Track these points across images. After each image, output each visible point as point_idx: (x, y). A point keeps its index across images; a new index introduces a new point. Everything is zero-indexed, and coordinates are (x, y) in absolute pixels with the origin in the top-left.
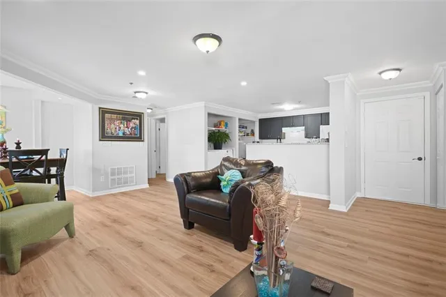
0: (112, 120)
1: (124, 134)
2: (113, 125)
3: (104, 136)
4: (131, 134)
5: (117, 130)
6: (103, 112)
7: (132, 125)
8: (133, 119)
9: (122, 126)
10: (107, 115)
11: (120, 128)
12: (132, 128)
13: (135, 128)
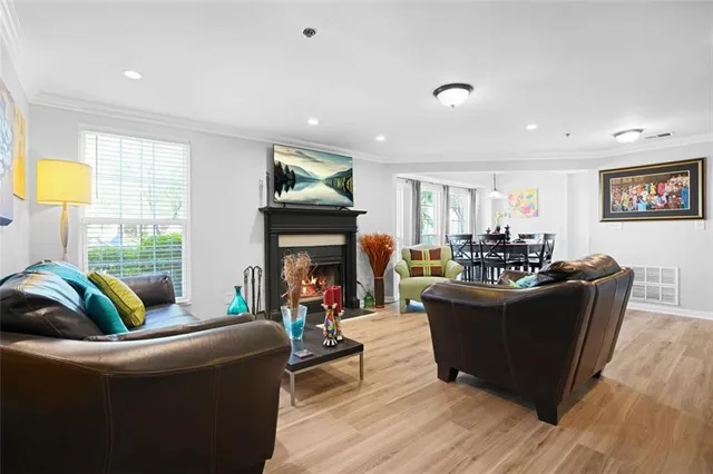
0: (623, 187)
1: (648, 207)
2: (625, 194)
3: (609, 214)
4: (666, 206)
5: (635, 202)
6: (607, 177)
7: (669, 188)
8: (671, 176)
9: (645, 194)
10: (613, 181)
11: (641, 197)
12: (671, 194)
13: (678, 194)
